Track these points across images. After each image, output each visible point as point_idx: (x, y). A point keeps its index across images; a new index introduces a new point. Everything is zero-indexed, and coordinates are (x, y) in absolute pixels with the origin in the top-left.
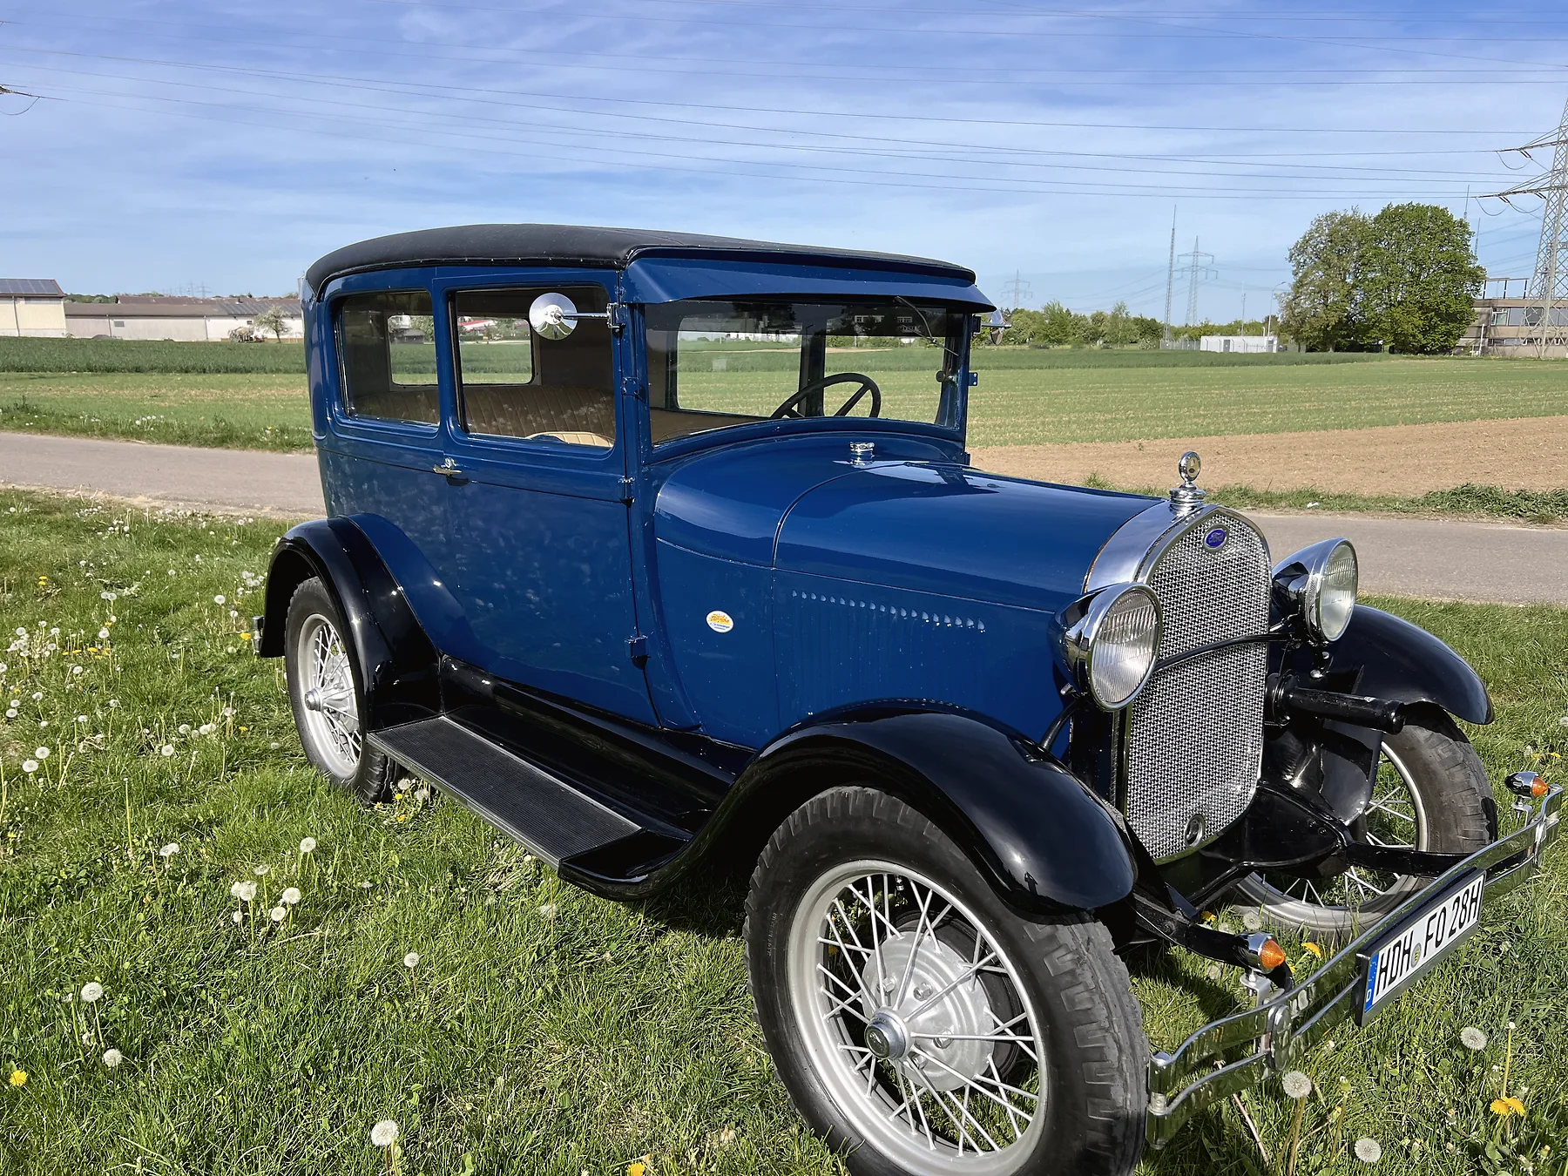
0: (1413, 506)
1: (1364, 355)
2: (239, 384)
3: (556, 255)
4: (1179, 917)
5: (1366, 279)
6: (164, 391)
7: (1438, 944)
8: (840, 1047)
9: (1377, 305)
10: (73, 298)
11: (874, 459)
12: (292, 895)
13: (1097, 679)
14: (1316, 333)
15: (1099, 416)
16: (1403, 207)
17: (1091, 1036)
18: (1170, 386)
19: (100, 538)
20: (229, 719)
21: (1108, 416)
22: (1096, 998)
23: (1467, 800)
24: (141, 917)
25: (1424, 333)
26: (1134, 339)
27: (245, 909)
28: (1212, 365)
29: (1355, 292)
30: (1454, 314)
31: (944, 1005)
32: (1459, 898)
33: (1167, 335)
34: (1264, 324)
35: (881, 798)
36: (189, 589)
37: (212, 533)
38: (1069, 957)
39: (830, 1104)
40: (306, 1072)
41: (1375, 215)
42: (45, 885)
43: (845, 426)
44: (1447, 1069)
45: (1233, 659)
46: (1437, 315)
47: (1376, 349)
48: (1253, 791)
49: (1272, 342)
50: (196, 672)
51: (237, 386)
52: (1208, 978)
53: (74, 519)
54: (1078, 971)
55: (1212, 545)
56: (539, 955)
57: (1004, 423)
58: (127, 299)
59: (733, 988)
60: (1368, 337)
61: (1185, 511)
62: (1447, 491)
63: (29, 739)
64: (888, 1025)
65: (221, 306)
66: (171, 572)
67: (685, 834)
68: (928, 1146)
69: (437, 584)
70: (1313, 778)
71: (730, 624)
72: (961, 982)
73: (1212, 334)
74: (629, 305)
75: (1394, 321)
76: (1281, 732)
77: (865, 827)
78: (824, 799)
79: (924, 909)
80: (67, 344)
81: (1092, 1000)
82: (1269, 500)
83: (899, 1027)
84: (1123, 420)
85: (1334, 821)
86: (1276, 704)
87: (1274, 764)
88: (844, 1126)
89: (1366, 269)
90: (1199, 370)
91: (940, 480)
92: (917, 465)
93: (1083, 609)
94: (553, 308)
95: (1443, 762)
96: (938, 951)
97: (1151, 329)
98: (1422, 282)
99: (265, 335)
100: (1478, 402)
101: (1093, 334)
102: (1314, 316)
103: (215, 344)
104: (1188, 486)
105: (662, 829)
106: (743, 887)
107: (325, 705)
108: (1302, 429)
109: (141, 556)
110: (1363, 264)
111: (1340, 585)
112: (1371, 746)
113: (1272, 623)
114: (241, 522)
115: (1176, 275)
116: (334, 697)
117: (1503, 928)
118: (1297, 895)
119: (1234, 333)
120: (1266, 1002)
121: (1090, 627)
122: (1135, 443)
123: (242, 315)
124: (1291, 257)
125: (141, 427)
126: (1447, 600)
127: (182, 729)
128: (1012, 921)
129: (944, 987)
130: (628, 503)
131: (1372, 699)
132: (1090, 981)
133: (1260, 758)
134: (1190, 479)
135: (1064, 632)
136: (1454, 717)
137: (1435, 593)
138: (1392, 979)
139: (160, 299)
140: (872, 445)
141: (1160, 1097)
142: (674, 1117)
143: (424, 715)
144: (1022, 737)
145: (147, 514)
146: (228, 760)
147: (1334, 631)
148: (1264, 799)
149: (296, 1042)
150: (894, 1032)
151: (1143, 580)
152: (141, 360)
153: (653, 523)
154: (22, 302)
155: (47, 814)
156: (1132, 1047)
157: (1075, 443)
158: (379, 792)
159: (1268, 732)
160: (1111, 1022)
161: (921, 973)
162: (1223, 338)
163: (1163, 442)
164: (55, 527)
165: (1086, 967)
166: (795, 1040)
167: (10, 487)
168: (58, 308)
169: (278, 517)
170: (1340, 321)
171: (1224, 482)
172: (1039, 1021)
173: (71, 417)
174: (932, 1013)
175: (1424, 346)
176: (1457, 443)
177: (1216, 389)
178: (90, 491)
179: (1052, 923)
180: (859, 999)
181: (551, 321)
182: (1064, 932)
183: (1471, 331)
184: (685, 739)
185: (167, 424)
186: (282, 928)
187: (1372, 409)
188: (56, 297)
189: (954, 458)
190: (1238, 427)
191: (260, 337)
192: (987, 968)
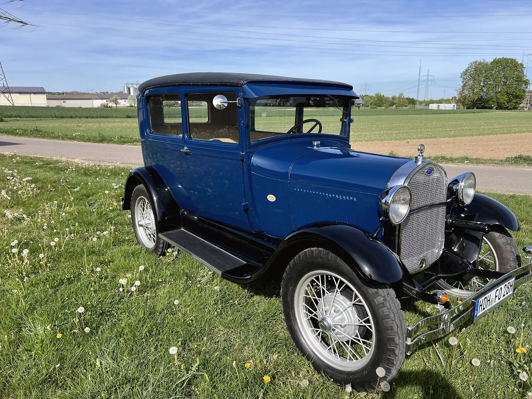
0: (501, 162)
1: (487, 110)
2: (105, 122)
3: (220, 82)
4: (417, 289)
5: (488, 84)
6: (80, 124)
7: (499, 299)
8: (311, 329)
9: (492, 93)
10: (49, 93)
11: (320, 147)
12: (138, 283)
13: (392, 215)
14: (470, 103)
15: (394, 132)
16: (501, 59)
17: (389, 323)
18: (418, 121)
19: (66, 173)
20: (112, 230)
21: (397, 132)
22: (390, 311)
23: (511, 256)
24: (92, 289)
25: (508, 103)
26: (406, 105)
27: (123, 287)
28: (433, 114)
29: (484, 88)
30: (518, 96)
31: (343, 315)
32: (506, 285)
33: (418, 103)
34: (452, 100)
35: (324, 251)
36: (95, 189)
37: (101, 171)
38: (382, 299)
39: (307, 346)
40: (146, 334)
41: (491, 61)
42: (61, 279)
43: (310, 136)
44: (503, 340)
45: (435, 210)
46: (512, 96)
47: (491, 108)
48: (441, 252)
49: (454, 106)
50: (101, 215)
51: (104, 122)
52: (427, 312)
53: (57, 167)
54: (385, 303)
55: (428, 174)
56: (215, 302)
57: (361, 134)
58: (67, 93)
59: (276, 313)
60: (488, 104)
61: (420, 163)
62: (513, 157)
63: (50, 236)
64: (326, 320)
65: (98, 96)
66: (90, 184)
67: (260, 265)
68: (338, 359)
69: (180, 186)
70: (462, 248)
71: (275, 199)
72: (349, 307)
73: (433, 103)
74: (244, 98)
75: (497, 98)
76: (451, 233)
77: (319, 260)
78: (306, 252)
79: (337, 286)
80: (47, 108)
81: (389, 311)
82: (452, 160)
83: (329, 321)
84: (402, 133)
85: (467, 262)
86: (449, 224)
87: (448, 244)
88: (312, 353)
89: (488, 80)
90: (429, 116)
91: (341, 153)
92: (334, 149)
93: (387, 193)
94: (220, 100)
95: (503, 243)
96: (341, 298)
97: (412, 102)
98: (507, 85)
99: (112, 105)
100: (526, 126)
101: (392, 103)
102: (469, 97)
103: (96, 108)
104: (421, 155)
105: (253, 263)
106: (280, 279)
107: (144, 225)
108: (464, 136)
109: (79, 178)
110: (487, 79)
111: (470, 186)
112: (479, 238)
113: (448, 199)
114: (111, 167)
115: (421, 83)
116: (147, 223)
117: (523, 297)
118: (456, 287)
119: (441, 103)
120: (443, 312)
121: (389, 199)
122: (406, 141)
123: (105, 99)
124: (461, 76)
125: (75, 136)
126: (511, 194)
127: (98, 233)
128: (364, 288)
129: (343, 309)
130: (243, 161)
131: (480, 223)
132: (388, 306)
133: (444, 241)
134: (421, 153)
135: (381, 200)
136: (508, 229)
137: (507, 191)
138: (484, 309)
139: (78, 93)
140: (319, 142)
141: (409, 339)
142: (259, 350)
143: (176, 228)
144: (368, 233)
145: (80, 165)
146: (113, 242)
147: (468, 201)
148: (445, 255)
149: (143, 326)
150: (328, 323)
151: (406, 184)
152: (71, 114)
153: (250, 166)
154: (32, 95)
155: (59, 258)
156: (401, 326)
157: (386, 141)
158: (162, 252)
159: (446, 233)
160: (395, 319)
161: (336, 305)
162: (437, 105)
163: (415, 140)
164: (51, 169)
165: (387, 302)
166: (297, 326)
167: (35, 156)
168: (44, 97)
169: (122, 166)
170: (478, 98)
171: (436, 154)
172: (373, 318)
173: (52, 133)
174: (340, 317)
175: (508, 107)
176: (518, 141)
177: (434, 122)
178: (61, 157)
179: (377, 288)
180: (316, 314)
181: (220, 104)
182: (380, 291)
183: (524, 102)
184: (260, 235)
185: (83, 135)
186: (135, 293)
187: (489, 129)
188: (44, 93)
189: (346, 146)
190: (442, 135)
191: (110, 106)
192: (356, 303)
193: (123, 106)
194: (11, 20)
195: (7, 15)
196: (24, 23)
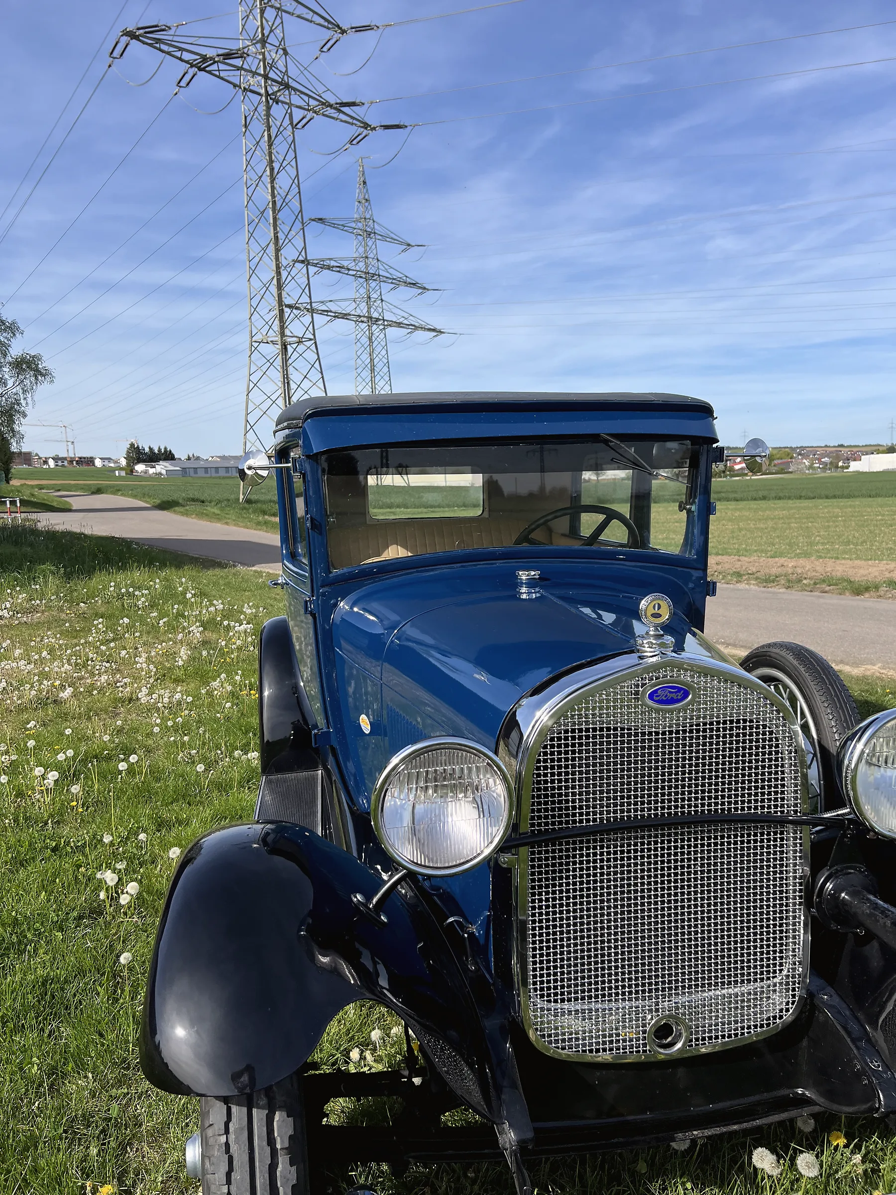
12: (133, 888)
27: (107, 891)
55: (662, 702)
71: (369, 728)
74: (306, 456)
130: (314, 616)
193: (613, 477)
194: (416, 328)
195: (412, 320)
196: (437, 332)
